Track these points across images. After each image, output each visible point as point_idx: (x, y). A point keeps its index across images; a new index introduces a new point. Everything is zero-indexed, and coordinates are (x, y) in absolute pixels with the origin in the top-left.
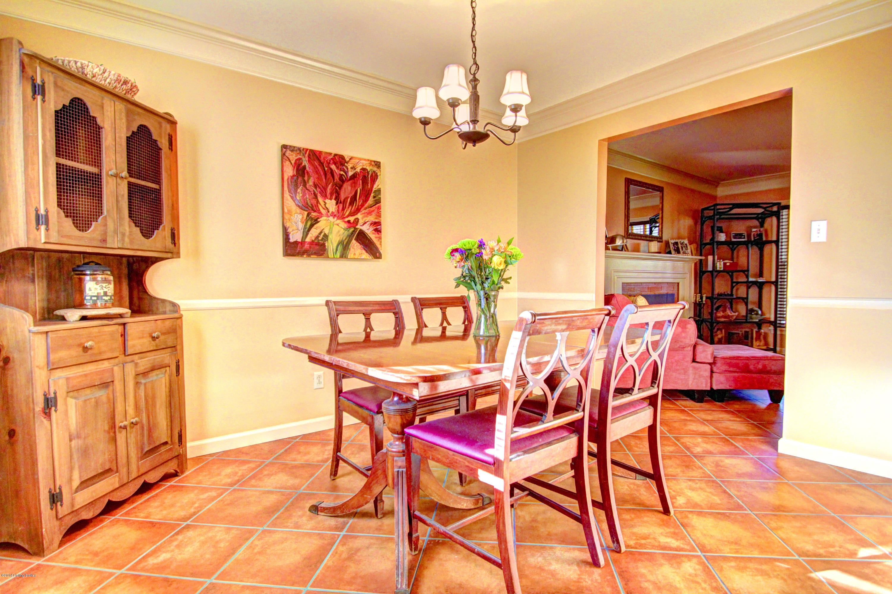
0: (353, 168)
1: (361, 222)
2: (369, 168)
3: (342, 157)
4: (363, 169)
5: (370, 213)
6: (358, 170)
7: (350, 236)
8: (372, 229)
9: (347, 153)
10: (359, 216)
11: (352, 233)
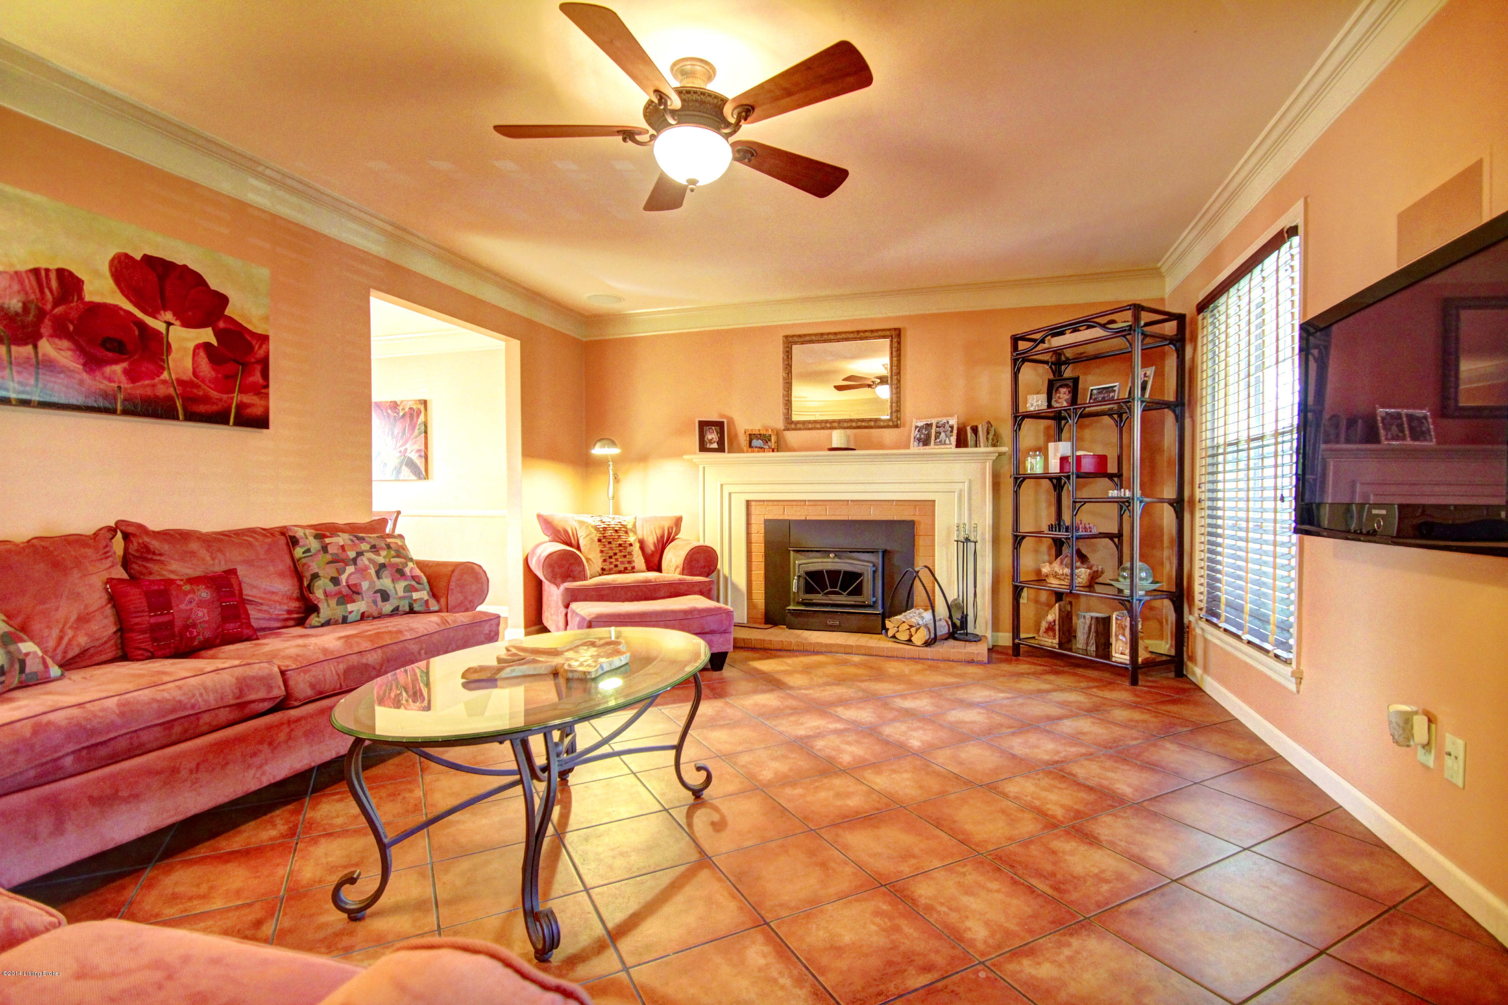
0: (403, 409)
1: (409, 451)
2: (414, 407)
3: (395, 402)
4: (411, 409)
5: (415, 443)
6: (407, 410)
7: (401, 464)
8: (417, 455)
9: (398, 399)
10: (408, 446)
11: (403, 460)
